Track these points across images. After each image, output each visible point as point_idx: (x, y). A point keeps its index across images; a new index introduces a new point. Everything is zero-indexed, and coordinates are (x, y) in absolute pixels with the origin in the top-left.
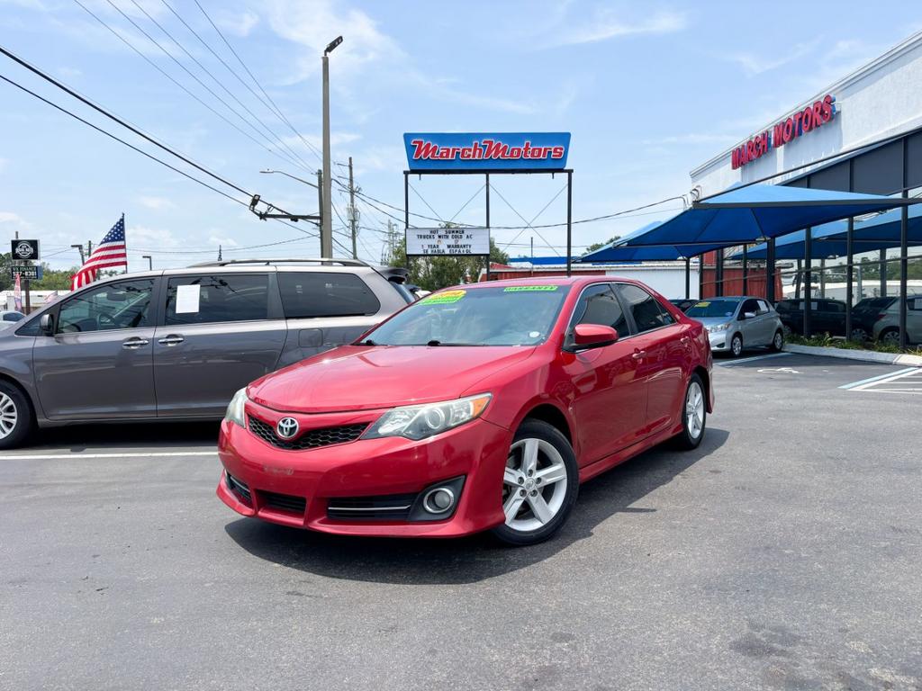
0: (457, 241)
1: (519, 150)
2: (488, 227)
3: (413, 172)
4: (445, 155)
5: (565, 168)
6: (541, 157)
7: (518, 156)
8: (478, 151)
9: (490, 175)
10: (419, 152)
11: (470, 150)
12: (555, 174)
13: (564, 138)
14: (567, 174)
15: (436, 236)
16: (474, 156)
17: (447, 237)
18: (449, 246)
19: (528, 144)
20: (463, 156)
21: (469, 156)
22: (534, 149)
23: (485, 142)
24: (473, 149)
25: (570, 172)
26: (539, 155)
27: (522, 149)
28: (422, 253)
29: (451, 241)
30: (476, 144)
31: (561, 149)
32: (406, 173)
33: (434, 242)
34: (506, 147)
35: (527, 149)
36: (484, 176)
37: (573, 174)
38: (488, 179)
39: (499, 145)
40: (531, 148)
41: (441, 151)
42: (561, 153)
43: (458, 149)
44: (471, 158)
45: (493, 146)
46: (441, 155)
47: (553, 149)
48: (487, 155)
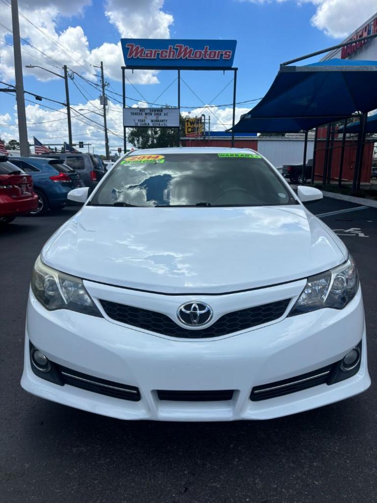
0: (157, 117)
1: (201, 52)
2: (179, 107)
3: (128, 67)
4: (149, 55)
5: (233, 67)
6: (216, 58)
9: (181, 71)
10: (131, 53)
11: (167, 52)
12: (226, 71)
14: (233, 71)
15: (144, 113)
18: (152, 121)
20: (162, 56)
22: (211, 53)
23: (177, 46)
24: (168, 51)
25: (236, 69)
26: (214, 56)
27: (203, 52)
28: (134, 125)
29: (154, 117)
30: (171, 47)
32: (123, 68)
33: (142, 117)
34: (191, 50)
35: (206, 52)
36: (177, 71)
37: (237, 71)
38: (179, 74)
39: (186, 49)
40: (209, 51)
41: (146, 52)
42: (229, 55)
43: (159, 51)
44: (167, 58)
45: (183, 50)
46: (147, 56)
47: (224, 52)
48: (178, 56)
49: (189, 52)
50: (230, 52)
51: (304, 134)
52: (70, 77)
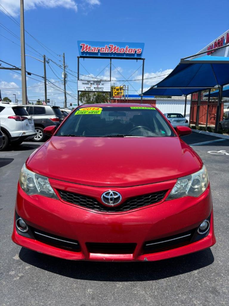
0: (98, 86)
1: (124, 49)
2: (110, 81)
3: (81, 57)
4: (94, 50)
5: (142, 58)
7: (123, 52)
8: (107, 49)
9: (112, 59)
10: (83, 49)
11: (104, 49)
12: (138, 60)
13: (142, 45)
14: (142, 60)
15: (90, 84)
16: (105, 51)
17: (94, 84)
18: (95, 88)
19: (127, 47)
20: (101, 51)
21: (103, 51)
22: (129, 50)
23: (110, 46)
24: (105, 48)
26: (131, 52)
27: (125, 49)
28: (84, 90)
29: (96, 86)
30: (106, 46)
32: (78, 58)
33: (89, 86)
35: (127, 49)
36: (110, 59)
37: (145, 60)
38: (111, 61)
39: (115, 47)
40: (129, 49)
41: (92, 49)
42: (140, 51)
43: (99, 48)
44: (104, 52)
45: (113, 48)
46: (92, 51)
47: (137, 49)
48: (110, 51)
49: (117, 49)
50: (141, 50)
51: (185, 97)
52: (47, 62)
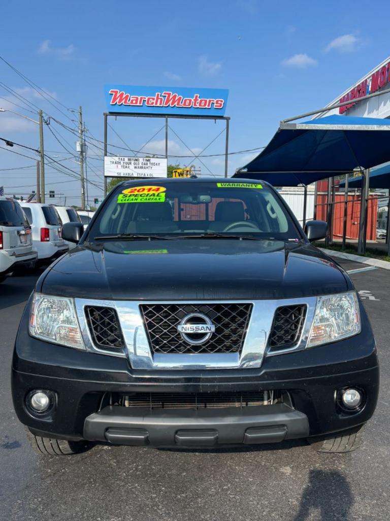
1: (190, 101)
2: (166, 157)
4: (134, 102)
5: (225, 116)
6: (207, 107)
7: (189, 105)
8: (159, 100)
9: (169, 119)
10: (115, 99)
11: (153, 99)
13: (224, 93)
14: (226, 120)
16: (156, 103)
19: (197, 96)
20: (148, 103)
21: (153, 103)
22: (201, 101)
23: (165, 94)
24: (155, 98)
25: (228, 119)
26: (205, 105)
27: (193, 100)
28: (116, 175)
30: (158, 95)
31: (222, 101)
32: (106, 115)
34: (180, 98)
35: (196, 100)
36: (164, 119)
37: (230, 121)
38: (167, 122)
39: (175, 96)
40: (199, 100)
41: (131, 99)
42: (221, 104)
43: (145, 98)
44: (154, 105)
45: (171, 97)
46: (132, 102)
47: (215, 101)
48: (166, 104)
49: (178, 99)
52: (46, 122)
